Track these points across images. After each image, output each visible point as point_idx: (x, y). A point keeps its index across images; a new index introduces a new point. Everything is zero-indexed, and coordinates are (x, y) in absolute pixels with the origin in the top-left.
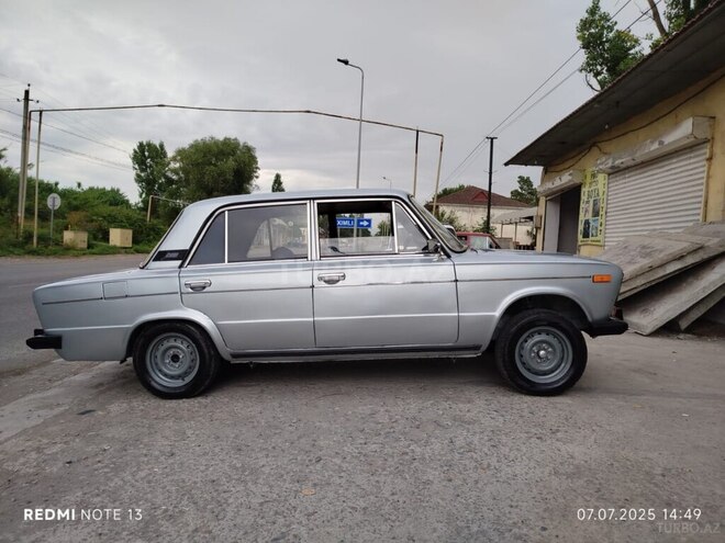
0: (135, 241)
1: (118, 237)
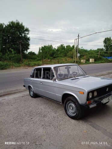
0: (95, 61)
1: (91, 60)
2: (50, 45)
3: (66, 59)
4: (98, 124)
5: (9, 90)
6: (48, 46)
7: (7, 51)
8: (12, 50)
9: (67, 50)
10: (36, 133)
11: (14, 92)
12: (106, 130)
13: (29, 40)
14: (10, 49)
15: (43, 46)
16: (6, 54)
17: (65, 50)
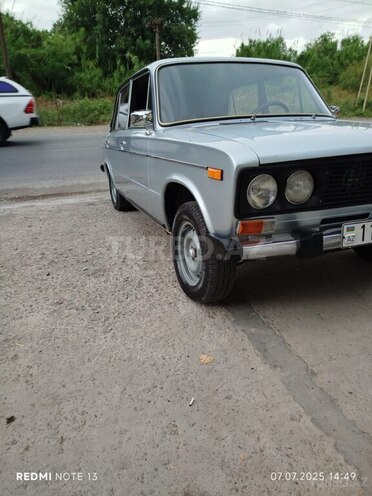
2: (275, 36)
3: (329, 93)
4: (288, 341)
5: (69, 182)
6: (268, 41)
7: (118, 62)
8: (134, 59)
9: (342, 58)
10: (13, 323)
11: (81, 190)
12: (314, 374)
13: (196, 19)
14: (128, 55)
15: (247, 44)
16: (116, 74)
17: (332, 57)
